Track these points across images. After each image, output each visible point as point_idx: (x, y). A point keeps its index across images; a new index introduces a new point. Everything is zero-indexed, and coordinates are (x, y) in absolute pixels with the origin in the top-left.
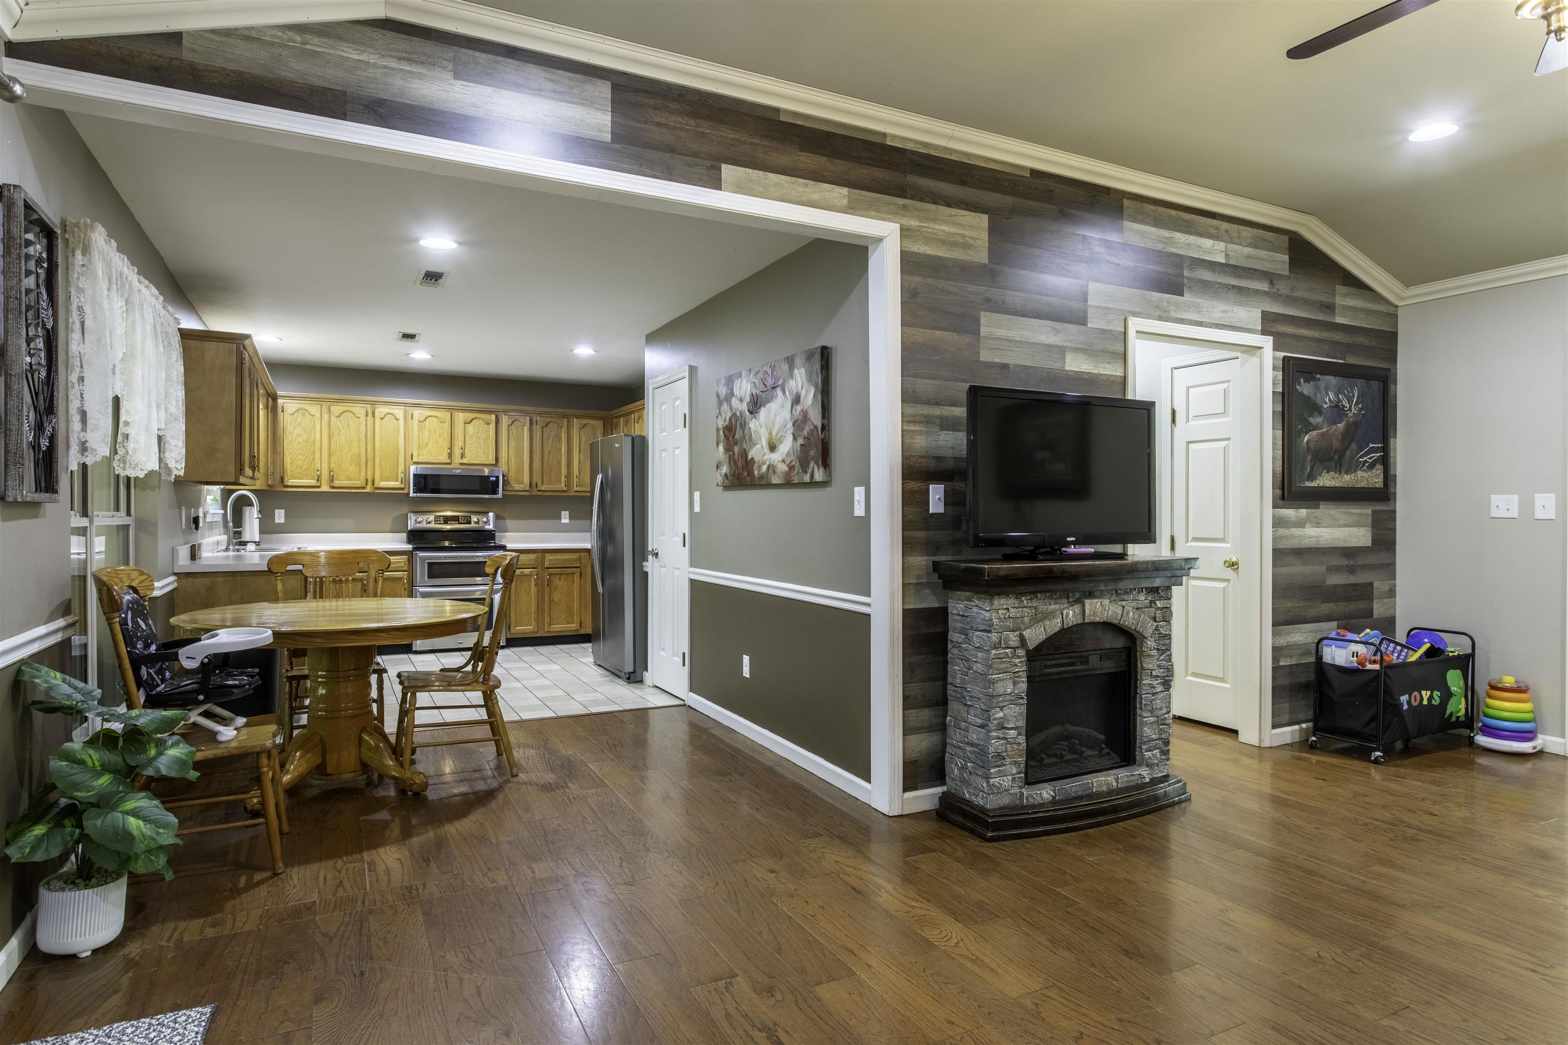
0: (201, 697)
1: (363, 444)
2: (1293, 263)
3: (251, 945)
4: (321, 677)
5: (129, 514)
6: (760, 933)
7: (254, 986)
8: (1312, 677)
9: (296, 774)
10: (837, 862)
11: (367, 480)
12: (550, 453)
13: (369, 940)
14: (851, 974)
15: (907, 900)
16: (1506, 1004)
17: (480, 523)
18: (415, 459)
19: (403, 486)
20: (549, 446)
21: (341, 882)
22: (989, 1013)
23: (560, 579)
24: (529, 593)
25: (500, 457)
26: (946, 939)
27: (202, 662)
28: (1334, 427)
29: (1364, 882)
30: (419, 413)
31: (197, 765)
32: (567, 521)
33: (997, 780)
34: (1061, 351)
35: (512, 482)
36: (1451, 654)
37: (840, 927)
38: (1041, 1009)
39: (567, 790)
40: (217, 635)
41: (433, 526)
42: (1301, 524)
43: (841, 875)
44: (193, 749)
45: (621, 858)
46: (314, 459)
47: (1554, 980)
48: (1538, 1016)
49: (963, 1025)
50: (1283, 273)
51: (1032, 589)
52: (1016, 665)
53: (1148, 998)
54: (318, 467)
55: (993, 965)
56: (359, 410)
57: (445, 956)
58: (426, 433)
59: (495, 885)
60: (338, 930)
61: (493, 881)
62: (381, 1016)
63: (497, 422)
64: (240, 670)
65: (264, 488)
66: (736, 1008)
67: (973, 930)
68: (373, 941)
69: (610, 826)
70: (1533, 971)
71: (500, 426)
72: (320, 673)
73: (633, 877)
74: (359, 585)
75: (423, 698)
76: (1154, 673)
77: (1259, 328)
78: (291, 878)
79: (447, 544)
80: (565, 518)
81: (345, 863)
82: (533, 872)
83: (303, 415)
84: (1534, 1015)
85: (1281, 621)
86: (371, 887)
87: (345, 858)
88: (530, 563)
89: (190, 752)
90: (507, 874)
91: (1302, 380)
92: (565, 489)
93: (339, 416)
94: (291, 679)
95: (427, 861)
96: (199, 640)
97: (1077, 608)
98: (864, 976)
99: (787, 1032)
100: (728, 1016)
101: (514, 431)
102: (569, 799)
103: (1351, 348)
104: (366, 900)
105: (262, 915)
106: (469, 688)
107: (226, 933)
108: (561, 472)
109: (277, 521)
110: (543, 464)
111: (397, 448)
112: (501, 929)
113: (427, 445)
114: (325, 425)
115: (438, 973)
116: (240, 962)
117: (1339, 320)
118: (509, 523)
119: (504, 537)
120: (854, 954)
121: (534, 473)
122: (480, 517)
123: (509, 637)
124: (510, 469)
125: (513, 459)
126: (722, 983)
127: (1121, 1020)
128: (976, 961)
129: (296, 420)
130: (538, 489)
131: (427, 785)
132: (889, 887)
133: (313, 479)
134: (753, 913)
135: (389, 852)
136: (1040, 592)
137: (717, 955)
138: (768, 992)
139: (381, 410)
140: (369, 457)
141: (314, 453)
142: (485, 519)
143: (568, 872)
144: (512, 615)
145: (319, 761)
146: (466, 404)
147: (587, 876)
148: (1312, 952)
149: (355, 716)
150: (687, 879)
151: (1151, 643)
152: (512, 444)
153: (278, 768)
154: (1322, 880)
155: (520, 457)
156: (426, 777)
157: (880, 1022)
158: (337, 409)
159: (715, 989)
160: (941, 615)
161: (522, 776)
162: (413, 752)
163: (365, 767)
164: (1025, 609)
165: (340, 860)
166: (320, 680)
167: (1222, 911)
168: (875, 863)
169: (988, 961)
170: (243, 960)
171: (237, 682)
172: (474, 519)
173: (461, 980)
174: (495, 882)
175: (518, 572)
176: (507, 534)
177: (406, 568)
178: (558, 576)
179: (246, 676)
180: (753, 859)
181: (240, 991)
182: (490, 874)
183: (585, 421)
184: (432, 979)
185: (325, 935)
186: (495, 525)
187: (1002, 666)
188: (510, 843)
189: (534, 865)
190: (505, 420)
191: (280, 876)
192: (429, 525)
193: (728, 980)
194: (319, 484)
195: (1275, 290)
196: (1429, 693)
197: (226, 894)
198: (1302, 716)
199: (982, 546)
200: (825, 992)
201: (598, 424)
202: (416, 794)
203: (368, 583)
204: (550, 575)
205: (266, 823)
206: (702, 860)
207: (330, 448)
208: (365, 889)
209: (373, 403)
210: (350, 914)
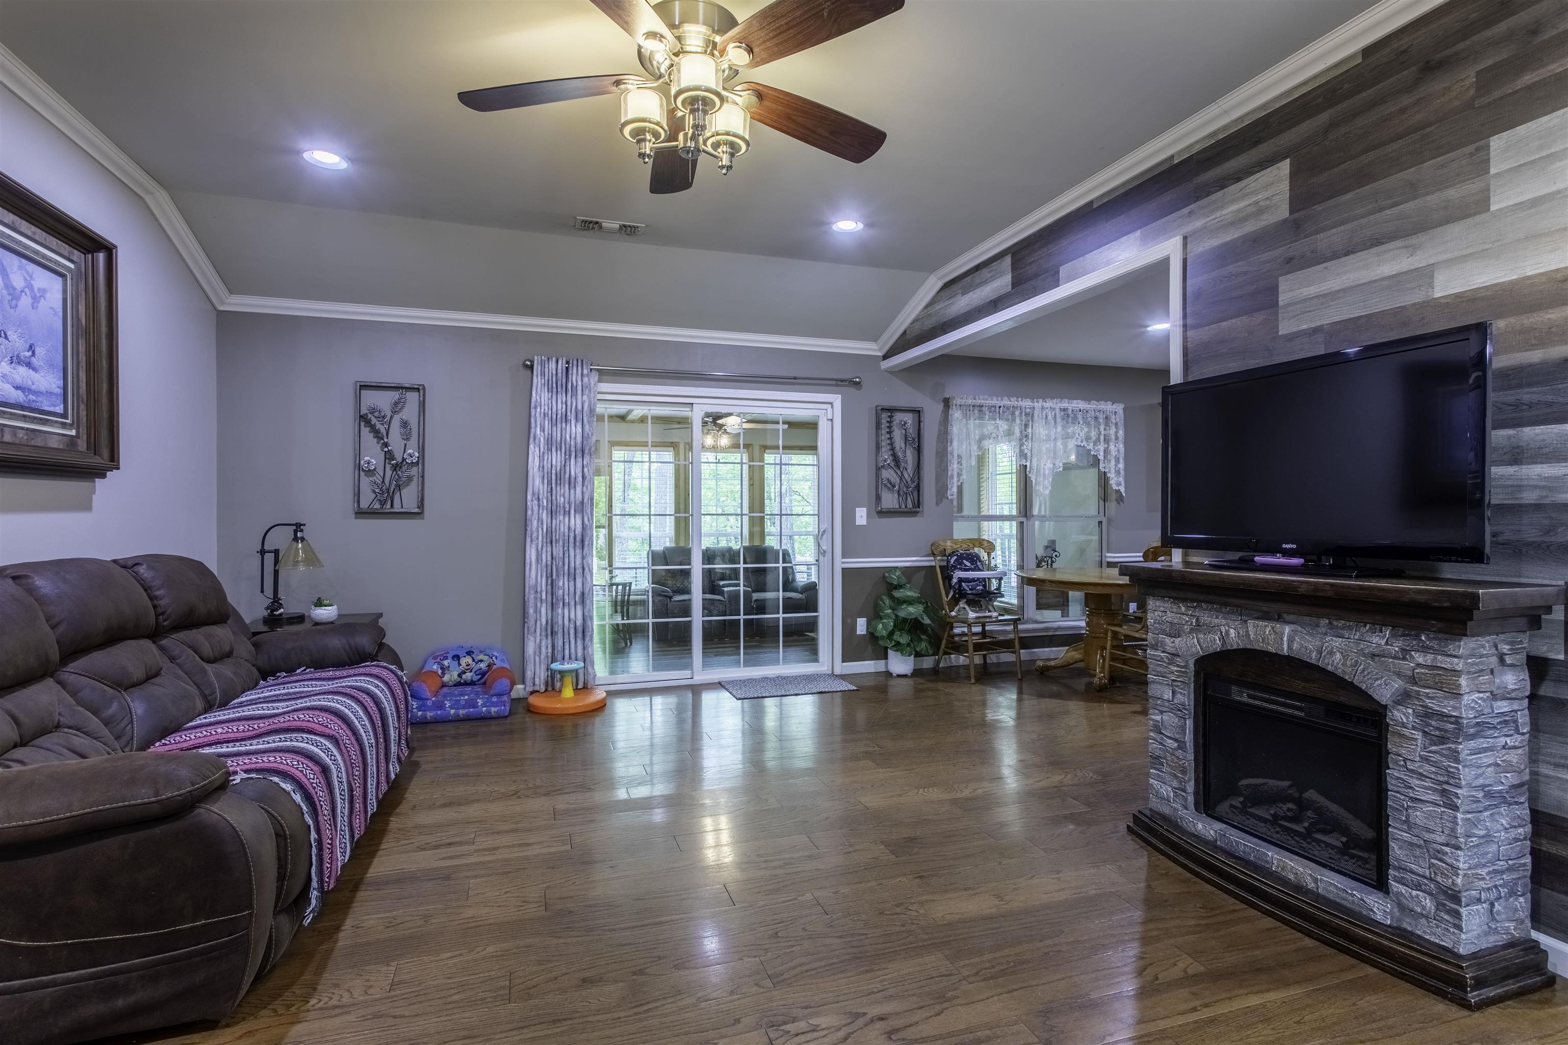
34: (1425, 274)
136: (1205, 602)
151: (1401, 715)
164: (1184, 617)
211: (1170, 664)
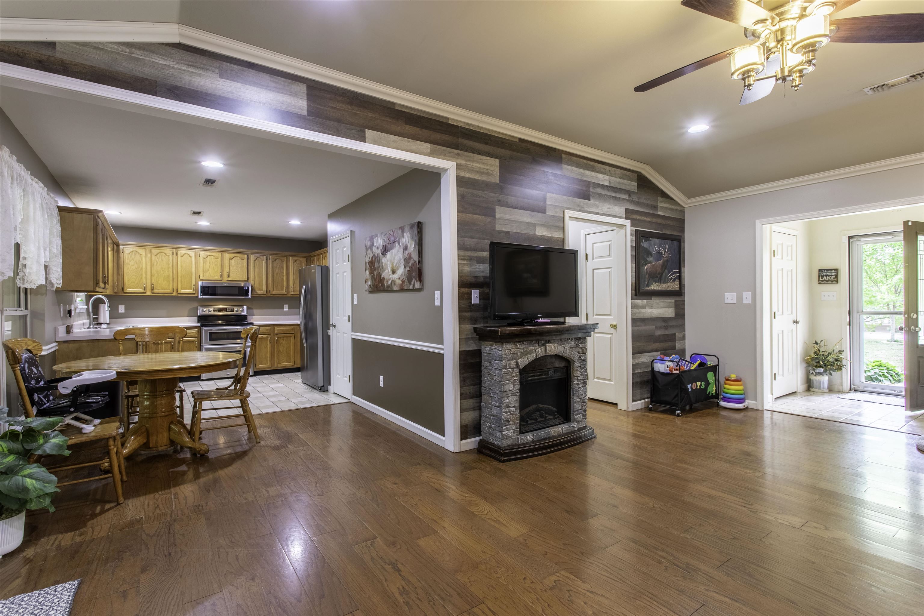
0: (72, 409)
1: (171, 270)
2: (639, 186)
3: (103, 545)
4: (146, 395)
5: (26, 308)
6: (389, 515)
7: (105, 567)
8: (650, 378)
9: (131, 448)
10: (428, 477)
11: (173, 290)
12: (277, 274)
13: (174, 536)
14: (435, 532)
15: (463, 494)
16: (734, 523)
17: (239, 311)
18: (201, 278)
19: (194, 292)
20: (277, 271)
21: (158, 505)
22: (503, 546)
23: (283, 340)
24: (266, 347)
25: (250, 277)
26: (482, 511)
27: (73, 390)
28: (658, 262)
29: (673, 471)
30: (203, 254)
31: (69, 447)
32: (287, 310)
33: (506, 432)
34: (534, 226)
35: (256, 290)
36: (709, 365)
37: (429, 509)
38: (527, 542)
39: (287, 449)
40: (82, 375)
41: (212, 313)
42: (644, 307)
43: (430, 483)
44: (67, 438)
45: (316, 482)
46: (142, 278)
47: (753, 510)
48: (747, 527)
49: (490, 553)
50: (635, 191)
51: (522, 340)
52: (514, 376)
53: (577, 533)
54: (145, 282)
55: (504, 522)
56: (168, 252)
57: (218, 541)
58: (208, 264)
59: (247, 501)
60: (156, 532)
61: (246, 499)
62: (181, 576)
63: (248, 258)
64: (96, 394)
65: (111, 294)
66: (377, 554)
67: (495, 506)
68: (176, 536)
69: (310, 466)
70: (744, 507)
71: (249, 260)
72: (145, 393)
73: (322, 491)
74: (169, 345)
75: (206, 404)
76: (579, 378)
77: (625, 216)
78: (128, 506)
79: (220, 322)
80: (286, 309)
81: (160, 495)
82: (268, 492)
83: (135, 254)
84: (745, 527)
85: (636, 352)
86: (175, 507)
87: (160, 493)
88: (267, 332)
89: (65, 440)
90: (253, 494)
91: (643, 241)
92: (286, 293)
93: (157, 255)
94: (127, 397)
95: (208, 491)
96: (71, 378)
97: (543, 348)
98: (441, 533)
99: (402, 564)
100: (372, 558)
101: (257, 263)
102: (288, 453)
103: (665, 226)
104: (173, 514)
105: (110, 528)
106: (232, 398)
107: (87, 538)
108: (283, 285)
109: (120, 311)
110: (273, 280)
111: (191, 272)
112: (250, 524)
113: (208, 270)
114: (148, 260)
115: (214, 550)
116: (96, 554)
117: (659, 213)
118: (255, 311)
119: (252, 318)
120: (437, 522)
121: (269, 285)
122: (238, 308)
123: (255, 370)
124: (255, 283)
125: (257, 278)
126: (369, 543)
127: (564, 544)
128: (497, 521)
129: (131, 257)
130: (271, 293)
131: (208, 450)
132: (454, 488)
133: (141, 289)
134: (385, 505)
135: (186, 488)
136: (525, 341)
137: (366, 528)
138: (393, 545)
139: (181, 252)
140: (174, 277)
141: (142, 275)
142: (241, 309)
143: (287, 491)
144: (257, 359)
145: (145, 441)
146: (230, 249)
147: (298, 493)
148: (651, 505)
149: (166, 416)
150: (351, 490)
151: (577, 364)
152: (256, 269)
153: (120, 446)
154: (655, 471)
155: (260, 277)
156: (208, 446)
157: (449, 555)
158: (155, 251)
159: (366, 546)
160: (478, 353)
161: (262, 443)
162: (201, 433)
163: (172, 443)
164: (518, 350)
165: (157, 494)
166: (145, 397)
167: (610, 489)
168: (447, 476)
169: (502, 520)
170: (98, 553)
171: (95, 400)
172: (235, 309)
173: (227, 553)
174: (247, 499)
175: (260, 336)
176: (254, 317)
177: (197, 336)
178: (282, 338)
179: (100, 397)
180: (386, 478)
181: (96, 570)
182: (244, 496)
183: (296, 258)
184: (210, 553)
185: (148, 535)
186: (247, 312)
187: (508, 377)
188: (255, 478)
189: (268, 489)
190: (252, 258)
191: (121, 505)
192: (210, 313)
193: (373, 540)
194: (145, 291)
195: (631, 199)
196: (700, 383)
197: (88, 517)
198: (646, 396)
199: (497, 320)
200: (422, 542)
201: (303, 260)
202: (202, 455)
203: (174, 344)
204: (278, 338)
205: (113, 476)
206: (359, 480)
207: (151, 272)
208: (172, 508)
209: (177, 248)
210: (163, 522)
211: (512, 373)
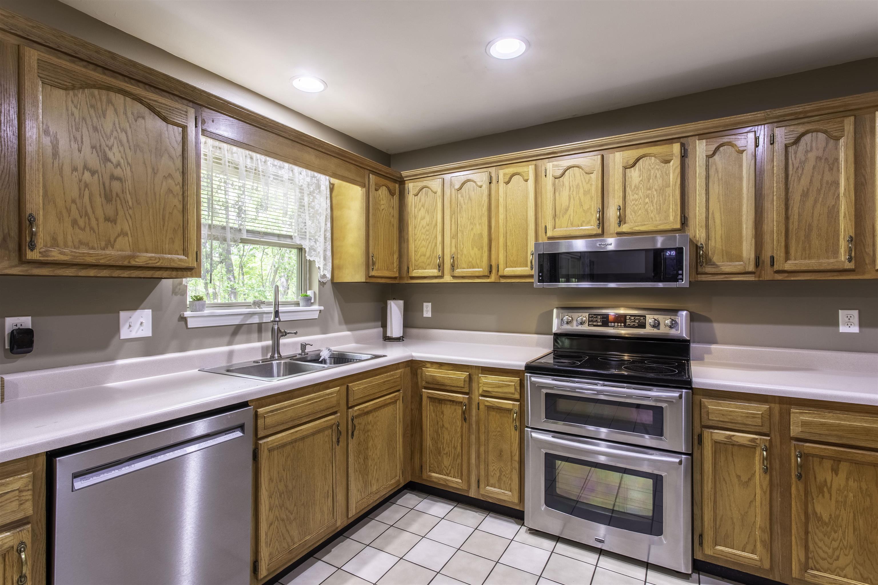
11: (491, 267)
17: (662, 326)
18: (550, 234)
19: (533, 272)
23: (835, 471)
24: (747, 483)
25: (691, 215)
30: (554, 166)
32: (855, 329)
35: (714, 258)
41: (586, 328)
46: (436, 244)
54: (441, 253)
56: (483, 176)
58: (565, 193)
63: (684, 154)
71: (689, 161)
80: (849, 324)
83: (426, 194)
88: (749, 421)
92: (850, 266)
101: (721, 165)
108: (836, 234)
109: (427, 315)
110: (787, 218)
111: (526, 220)
113: (567, 210)
114: (447, 203)
118: (719, 328)
119: (709, 352)
121: (767, 238)
122: (660, 318)
123: (699, 556)
124: (712, 234)
125: (717, 216)
129: (420, 201)
130: (776, 267)
133: (436, 267)
139: (507, 171)
140: (493, 236)
141: (436, 237)
142: (671, 321)
146: (624, 137)
155: (733, 211)
158: (458, 179)
172: (652, 319)
176: (713, 346)
177: (517, 396)
186: (691, 331)
190: (700, 149)
192: (581, 327)
194: (440, 274)
203: (470, 409)
204: (806, 455)
207: (451, 230)
209: (498, 164)
